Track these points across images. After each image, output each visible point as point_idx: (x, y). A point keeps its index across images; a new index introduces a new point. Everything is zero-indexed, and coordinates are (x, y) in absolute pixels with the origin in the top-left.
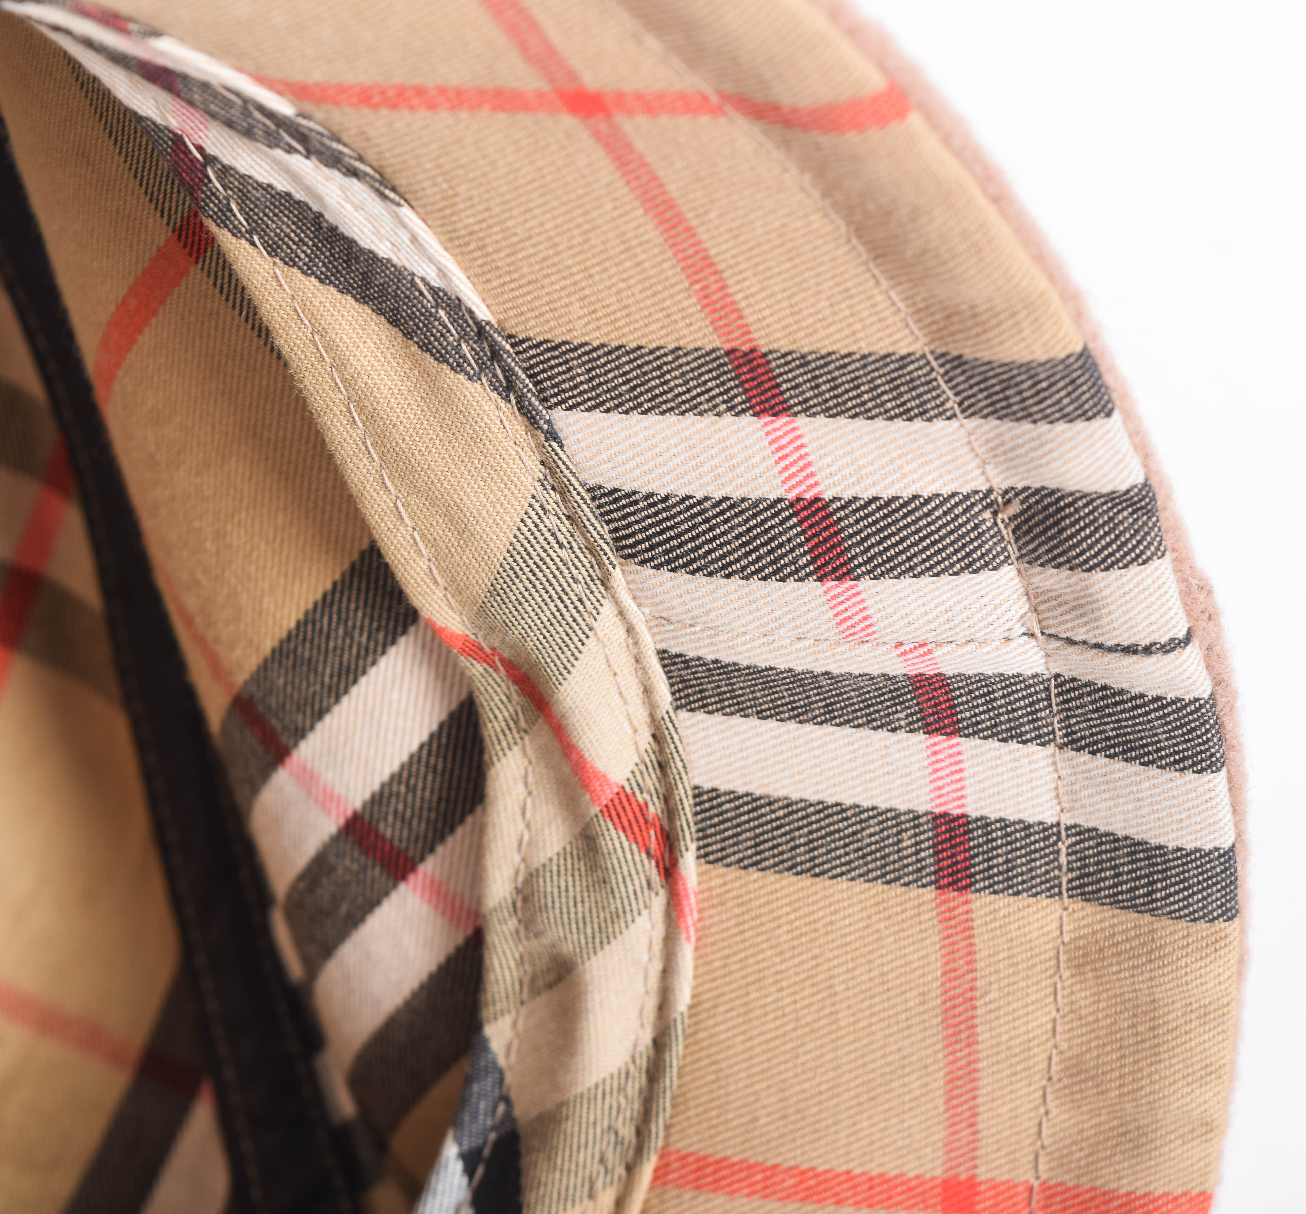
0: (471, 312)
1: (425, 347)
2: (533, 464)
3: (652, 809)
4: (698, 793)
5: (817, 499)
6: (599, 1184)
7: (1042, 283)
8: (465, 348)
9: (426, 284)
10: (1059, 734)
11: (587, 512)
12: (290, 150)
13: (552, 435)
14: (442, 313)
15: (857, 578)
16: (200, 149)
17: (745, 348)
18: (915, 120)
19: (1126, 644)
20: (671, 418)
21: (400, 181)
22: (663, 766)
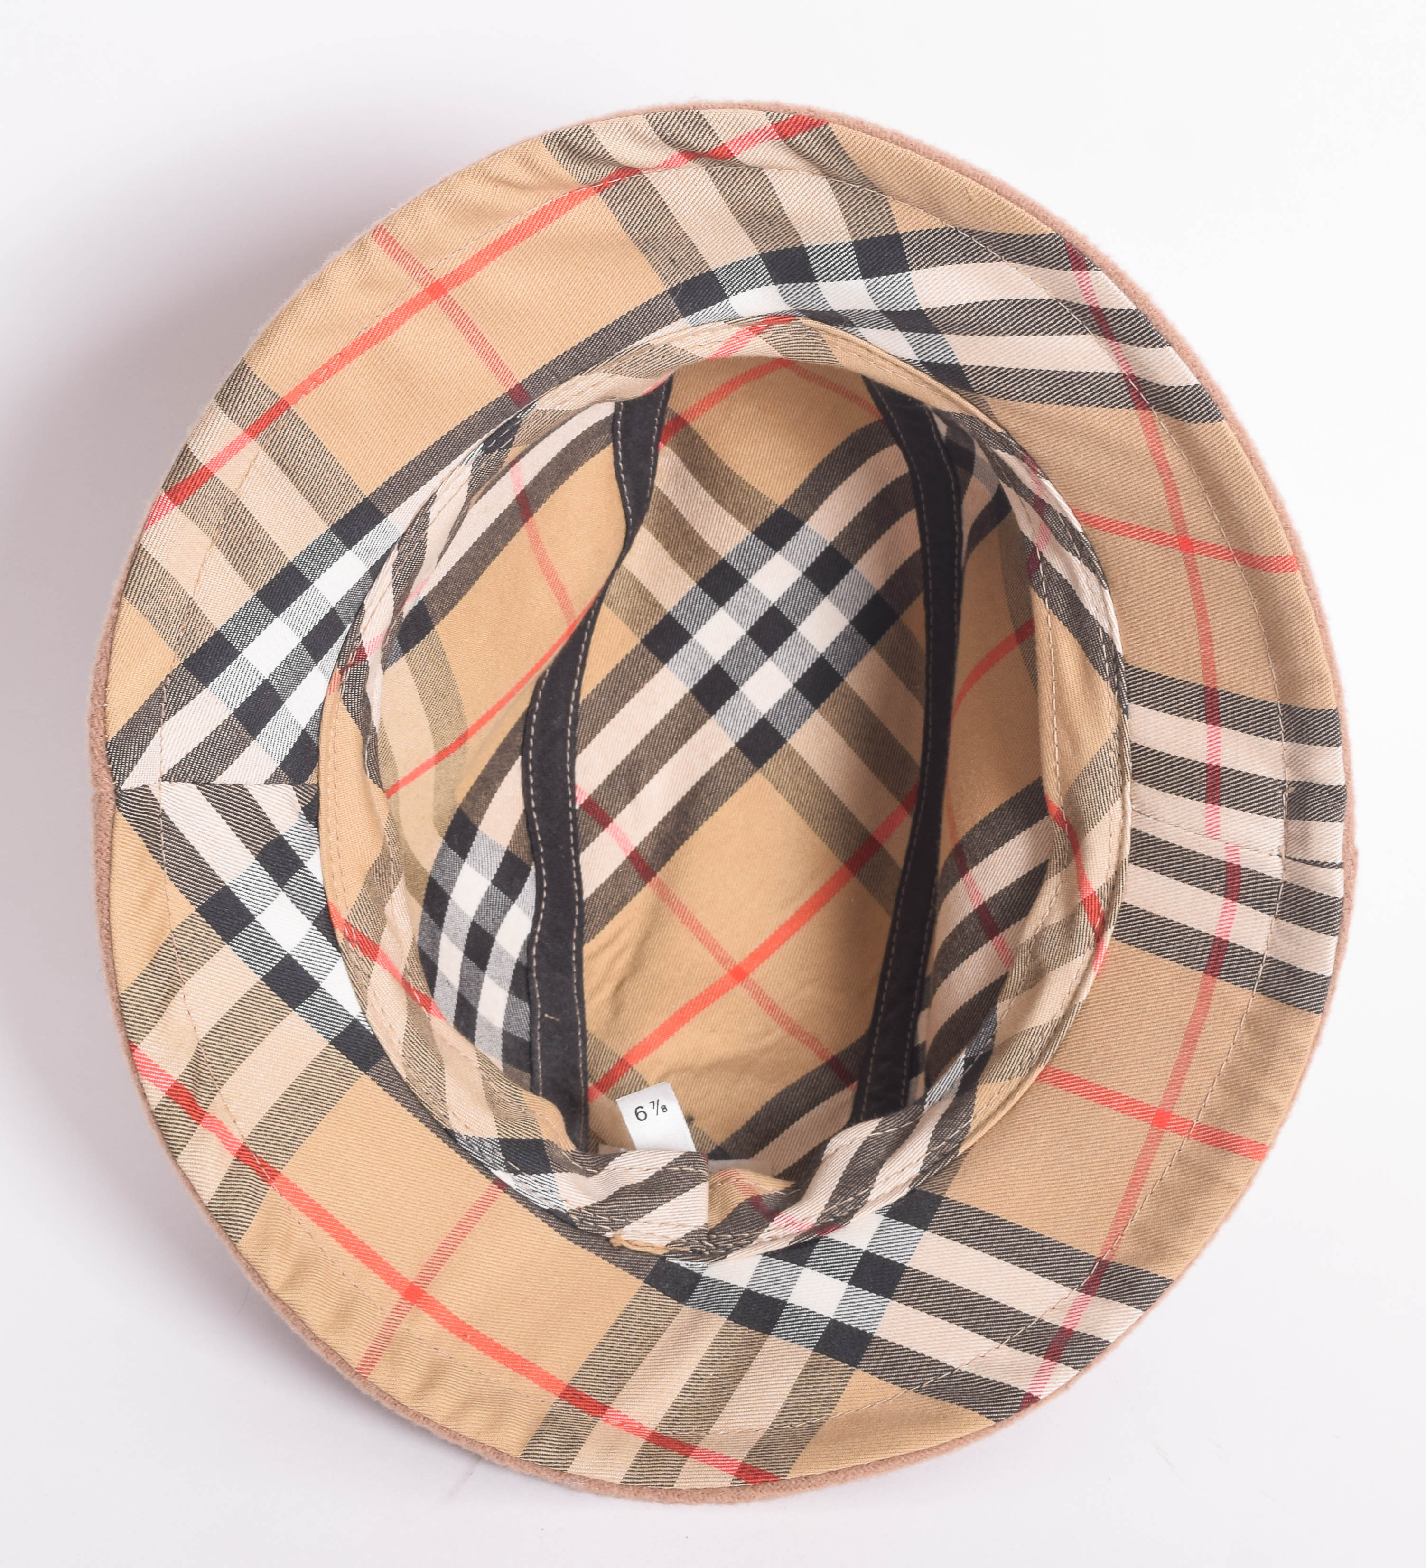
0: (1115, 647)
1: (1092, 661)
2: (1113, 725)
3: (1102, 908)
4: (1124, 905)
5: (1217, 766)
6: (1015, 1074)
7: (1328, 671)
8: (1107, 665)
9: (1103, 631)
10: (1278, 911)
11: (1127, 751)
12: (1075, 554)
13: (1126, 712)
14: (1104, 647)
15: (1220, 805)
16: (1041, 553)
17: (1212, 687)
18: (1298, 573)
19: (1315, 860)
20: (1174, 717)
21: (1110, 575)
22: (1114, 887)
